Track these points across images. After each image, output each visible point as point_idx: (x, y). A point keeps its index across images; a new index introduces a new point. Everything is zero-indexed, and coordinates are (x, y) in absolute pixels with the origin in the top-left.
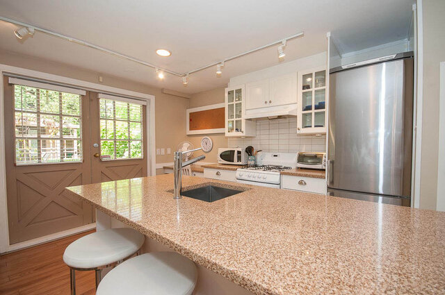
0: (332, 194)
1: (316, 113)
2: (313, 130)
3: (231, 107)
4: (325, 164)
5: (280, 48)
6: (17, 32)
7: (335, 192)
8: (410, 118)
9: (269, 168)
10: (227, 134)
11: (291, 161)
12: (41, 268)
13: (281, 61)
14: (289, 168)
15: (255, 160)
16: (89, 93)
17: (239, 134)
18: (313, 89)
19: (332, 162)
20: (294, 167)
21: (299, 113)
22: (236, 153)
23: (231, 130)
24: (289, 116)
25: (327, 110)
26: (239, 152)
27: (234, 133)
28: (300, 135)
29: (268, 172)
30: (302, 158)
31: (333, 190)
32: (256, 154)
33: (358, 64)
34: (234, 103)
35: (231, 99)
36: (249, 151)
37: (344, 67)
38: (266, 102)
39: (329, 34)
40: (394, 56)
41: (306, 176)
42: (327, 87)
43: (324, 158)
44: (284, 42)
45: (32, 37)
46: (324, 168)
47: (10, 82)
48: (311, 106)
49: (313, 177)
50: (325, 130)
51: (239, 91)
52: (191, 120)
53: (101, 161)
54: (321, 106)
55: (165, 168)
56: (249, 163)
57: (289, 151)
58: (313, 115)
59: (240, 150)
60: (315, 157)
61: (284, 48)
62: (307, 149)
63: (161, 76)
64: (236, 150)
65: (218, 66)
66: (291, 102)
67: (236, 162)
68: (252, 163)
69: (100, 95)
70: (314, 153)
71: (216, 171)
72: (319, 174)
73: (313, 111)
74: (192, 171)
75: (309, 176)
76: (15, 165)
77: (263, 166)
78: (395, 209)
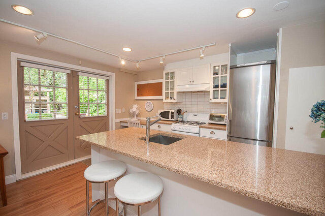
0: (230, 140)
1: (221, 90)
2: (219, 100)
3: (167, 83)
4: (226, 121)
5: (201, 51)
6: (36, 36)
7: (232, 138)
8: (273, 98)
9: (192, 123)
10: (164, 101)
11: (205, 119)
12: (49, 188)
13: (202, 58)
14: (204, 123)
15: (182, 118)
16: (72, 71)
17: (172, 101)
18: (220, 75)
19: (230, 121)
20: (207, 123)
21: (211, 90)
22: (170, 113)
23: (167, 98)
24: (204, 92)
25: (228, 88)
26: (172, 113)
27: (169, 100)
28: (211, 103)
29: (191, 126)
30: (212, 117)
31: (231, 137)
32: (183, 114)
33: (246, 65)
34: (170, 80)
35: (167, 78)
36: (179, 112)
37: (238, 66)
38: (190, 82)
39: (230, 45)
40: (266, 62)
41: (215, 129)
42: (228, 75)
43: (225, 118)
44: (204, 48)
45: (45, 39)
46: (225, 123)
47: (21, 65)
48: (218, 85)
49: (219, 129)
50: (226, 100)
51: (172, 73)
52: (138, 89)
53: (80, 117)
54: (224, 86)
55: (121, 122)
56: (179, 119)
57: (204, 113)
58: (219, 91)
59: (173, 111)
60: (220, 117)
61: (203, 52)
62: (215, 112)
63: (123, 63)
64: (170, 111)
65: (161, 58)
66: (206, 83)
67: (170, 119)
68: (181, 119)
69: (79, 73)
70: (219, 114)
71: (158, 124)
72: (222, 127)
73: (220, 89)
74: (141, 124)
75: (217, 129)
76: (25, 121)
77: (188, 122)
78: (264, 148)
